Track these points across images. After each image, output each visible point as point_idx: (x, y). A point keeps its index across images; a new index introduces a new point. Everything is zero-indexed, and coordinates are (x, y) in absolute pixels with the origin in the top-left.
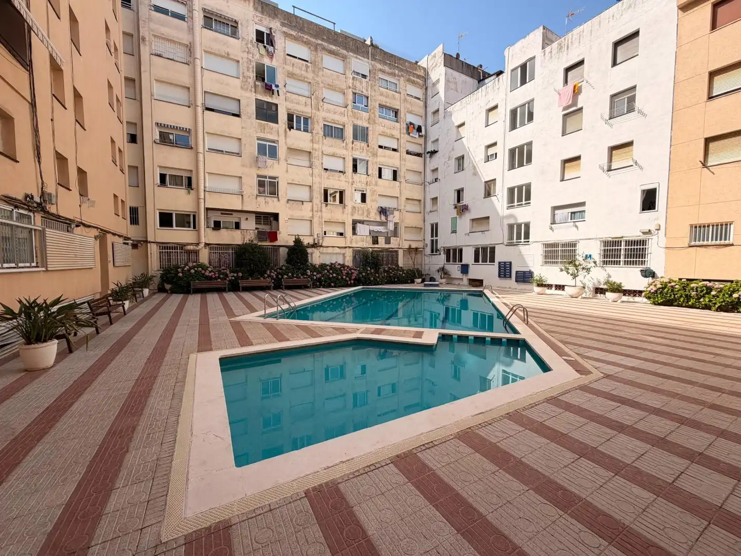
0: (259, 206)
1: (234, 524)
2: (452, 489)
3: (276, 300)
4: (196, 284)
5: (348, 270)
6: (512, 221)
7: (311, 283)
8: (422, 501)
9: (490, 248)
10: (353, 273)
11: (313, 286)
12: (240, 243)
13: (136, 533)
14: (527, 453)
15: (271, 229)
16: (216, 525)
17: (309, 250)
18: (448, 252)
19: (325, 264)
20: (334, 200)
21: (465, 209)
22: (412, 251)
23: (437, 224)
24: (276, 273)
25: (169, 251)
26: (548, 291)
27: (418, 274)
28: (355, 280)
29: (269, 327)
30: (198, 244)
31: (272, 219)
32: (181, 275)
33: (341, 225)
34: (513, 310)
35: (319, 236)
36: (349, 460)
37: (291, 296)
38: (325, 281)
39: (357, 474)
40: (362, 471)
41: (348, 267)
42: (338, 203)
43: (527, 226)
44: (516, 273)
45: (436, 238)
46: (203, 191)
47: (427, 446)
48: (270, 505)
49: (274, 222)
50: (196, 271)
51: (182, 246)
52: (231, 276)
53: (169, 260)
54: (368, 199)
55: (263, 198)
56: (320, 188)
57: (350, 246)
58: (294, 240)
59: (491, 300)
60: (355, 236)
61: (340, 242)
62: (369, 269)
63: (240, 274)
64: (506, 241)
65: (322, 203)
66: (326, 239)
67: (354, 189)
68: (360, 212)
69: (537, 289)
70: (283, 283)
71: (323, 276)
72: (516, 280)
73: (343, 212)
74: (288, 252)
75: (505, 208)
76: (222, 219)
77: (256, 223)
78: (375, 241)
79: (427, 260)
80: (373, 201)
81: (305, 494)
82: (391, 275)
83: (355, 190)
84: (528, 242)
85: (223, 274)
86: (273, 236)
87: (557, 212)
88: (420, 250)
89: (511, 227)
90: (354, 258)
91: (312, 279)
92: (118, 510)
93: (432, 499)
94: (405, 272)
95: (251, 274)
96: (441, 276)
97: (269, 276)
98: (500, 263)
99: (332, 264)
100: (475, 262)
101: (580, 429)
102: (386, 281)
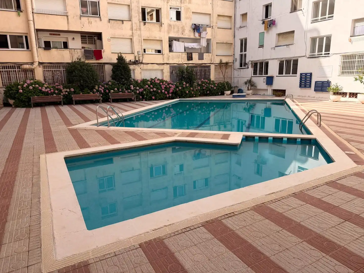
0: (83, 26)
1: (91, 264)
2: (246, 242)
3: (106, 111)
4: (35, 98)
5: (166, 84)
6: (315, 35)
7: (135, 96)
8: (223, 249)
9: (294, 61)
10: (171, 87)
11: (137, 99)
12: (70, 61)
13: (24, 269)
14: (304, 219)
15: (96, 48)
16: (78, 265)
17: (131, 67)
18: (255, 65)
19: (146, 79)
20: (152, 19)
21: (272, 23)
22: (223, 66)
23: (246, 40)
24: (103, 88)
25: (8, 70)
26: (342, 99)
27: (228, 86)
28: (172, 93)
29: (102, 133)
30: (32, 63)
31: (96, 38)
32: (21, 91)
33: (159, 42)
34: (309, 115)
35: (139, 53)
36: (170, 225)
37: (119, 108)
38: (147, 95)
39: (176, 234)
40: (180, 232)
41: (166, 82)
42: (156, 22)
43: (329, 39)
44: (315, 83)
45: (245, 53)
46: (32, 13)
47: (229, 215)
48: (115, 253)
49: (98, 42)
50: (34, 88)
51: (19, 65)
52: (65, 91)
53: (9, 78)
54: (183, 16)
55: (87, 18)
56: (138, 7)
57: (168, 62)
58: (117, 57)
59: (291, 107)
60: (171, 53)
61: (158, 59)
62: (184, 83)
63: (72, 90)
64: (308, 53)
65: (140, 22)
66: (145, 56)
67: (169, 7)
68: (176, 30)
69: (333, 97)
70: (111, 97)
71: (145, 90)
72: (315, 90)
73: (160, 31)
74: (113, 69)
75: (310, 21)
76: (52, 39)
77: (82, 43)
78: (190, 58)
79: (236, 73)
80: (187, 18)
81: (140, 245)
82: (204, 88)
83: (171, 8)
84: (329, 54)
85: (57, 89)
86: (98, 54)
87: (357, 24)
88: (230, 64)
89: (314, 40)
90: (171, 73)
91: (135, 93)
92: (8, 257)
93: (231, 248)
94: (216, 85)
95: (82, 89)
96: (248, 88)
97: (98, 91)
98: (301, 74)
99: (152, 79)
100: (279, 74)
101: (349, 203)
102: (200, 93)
